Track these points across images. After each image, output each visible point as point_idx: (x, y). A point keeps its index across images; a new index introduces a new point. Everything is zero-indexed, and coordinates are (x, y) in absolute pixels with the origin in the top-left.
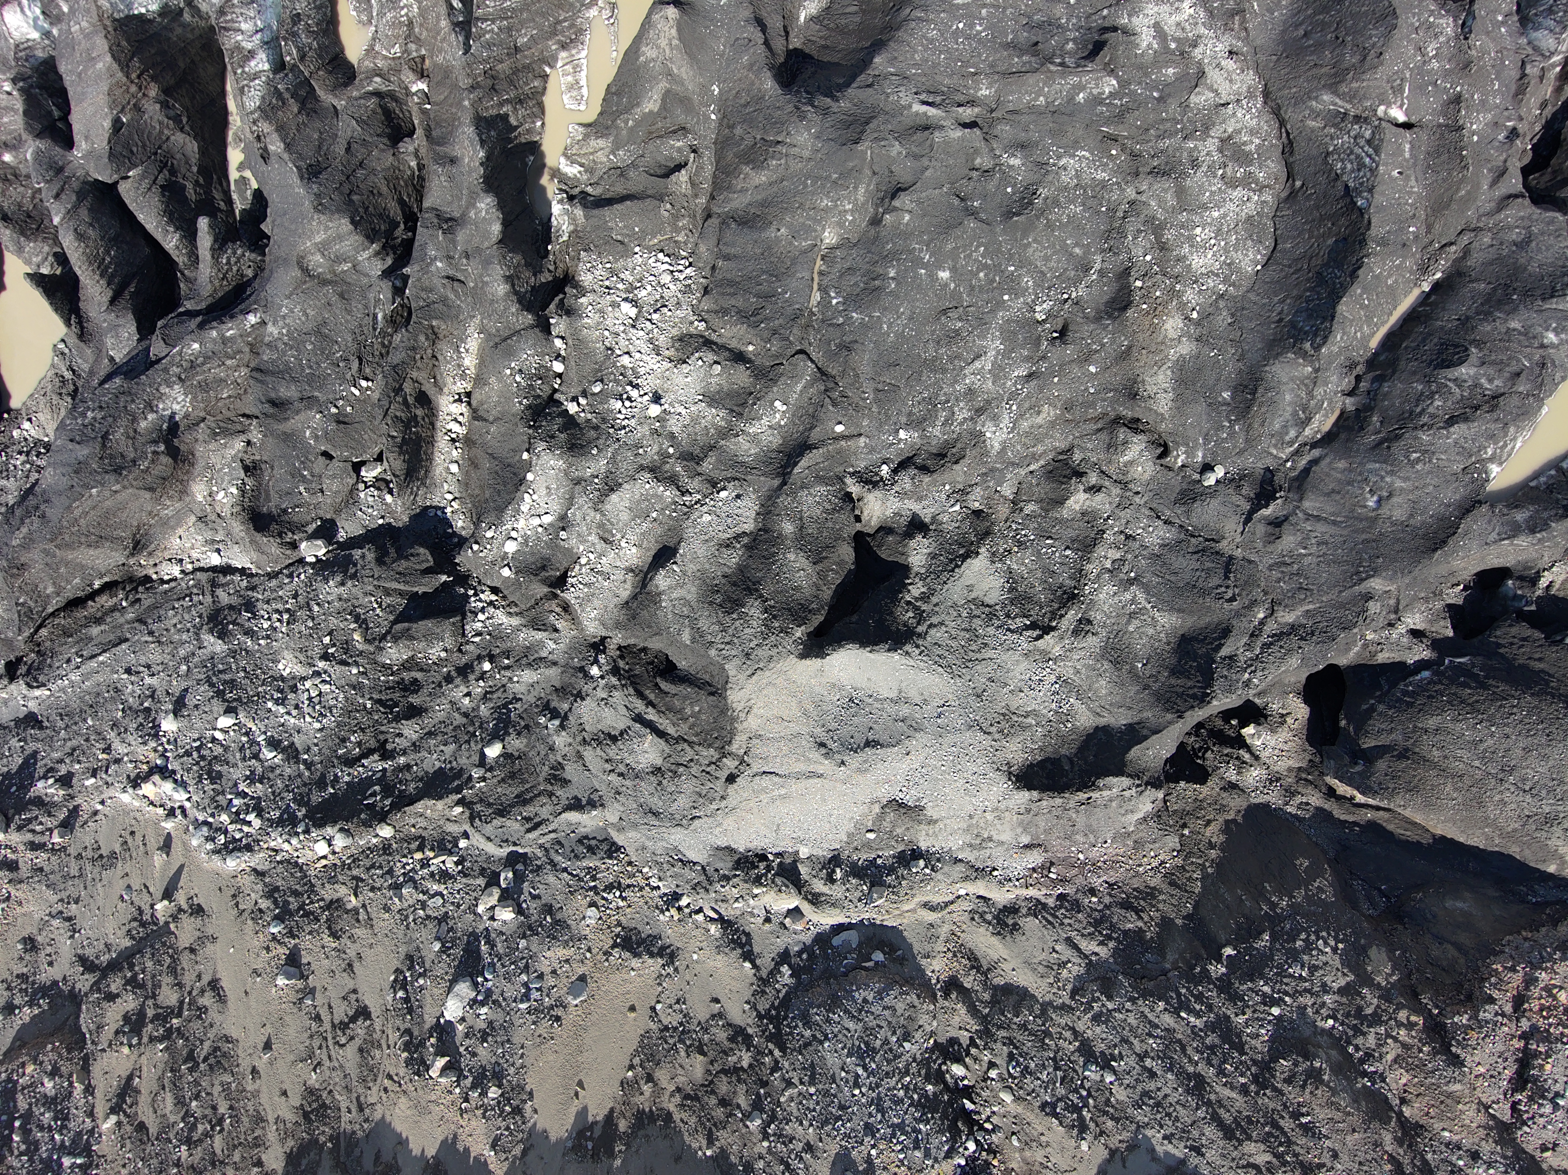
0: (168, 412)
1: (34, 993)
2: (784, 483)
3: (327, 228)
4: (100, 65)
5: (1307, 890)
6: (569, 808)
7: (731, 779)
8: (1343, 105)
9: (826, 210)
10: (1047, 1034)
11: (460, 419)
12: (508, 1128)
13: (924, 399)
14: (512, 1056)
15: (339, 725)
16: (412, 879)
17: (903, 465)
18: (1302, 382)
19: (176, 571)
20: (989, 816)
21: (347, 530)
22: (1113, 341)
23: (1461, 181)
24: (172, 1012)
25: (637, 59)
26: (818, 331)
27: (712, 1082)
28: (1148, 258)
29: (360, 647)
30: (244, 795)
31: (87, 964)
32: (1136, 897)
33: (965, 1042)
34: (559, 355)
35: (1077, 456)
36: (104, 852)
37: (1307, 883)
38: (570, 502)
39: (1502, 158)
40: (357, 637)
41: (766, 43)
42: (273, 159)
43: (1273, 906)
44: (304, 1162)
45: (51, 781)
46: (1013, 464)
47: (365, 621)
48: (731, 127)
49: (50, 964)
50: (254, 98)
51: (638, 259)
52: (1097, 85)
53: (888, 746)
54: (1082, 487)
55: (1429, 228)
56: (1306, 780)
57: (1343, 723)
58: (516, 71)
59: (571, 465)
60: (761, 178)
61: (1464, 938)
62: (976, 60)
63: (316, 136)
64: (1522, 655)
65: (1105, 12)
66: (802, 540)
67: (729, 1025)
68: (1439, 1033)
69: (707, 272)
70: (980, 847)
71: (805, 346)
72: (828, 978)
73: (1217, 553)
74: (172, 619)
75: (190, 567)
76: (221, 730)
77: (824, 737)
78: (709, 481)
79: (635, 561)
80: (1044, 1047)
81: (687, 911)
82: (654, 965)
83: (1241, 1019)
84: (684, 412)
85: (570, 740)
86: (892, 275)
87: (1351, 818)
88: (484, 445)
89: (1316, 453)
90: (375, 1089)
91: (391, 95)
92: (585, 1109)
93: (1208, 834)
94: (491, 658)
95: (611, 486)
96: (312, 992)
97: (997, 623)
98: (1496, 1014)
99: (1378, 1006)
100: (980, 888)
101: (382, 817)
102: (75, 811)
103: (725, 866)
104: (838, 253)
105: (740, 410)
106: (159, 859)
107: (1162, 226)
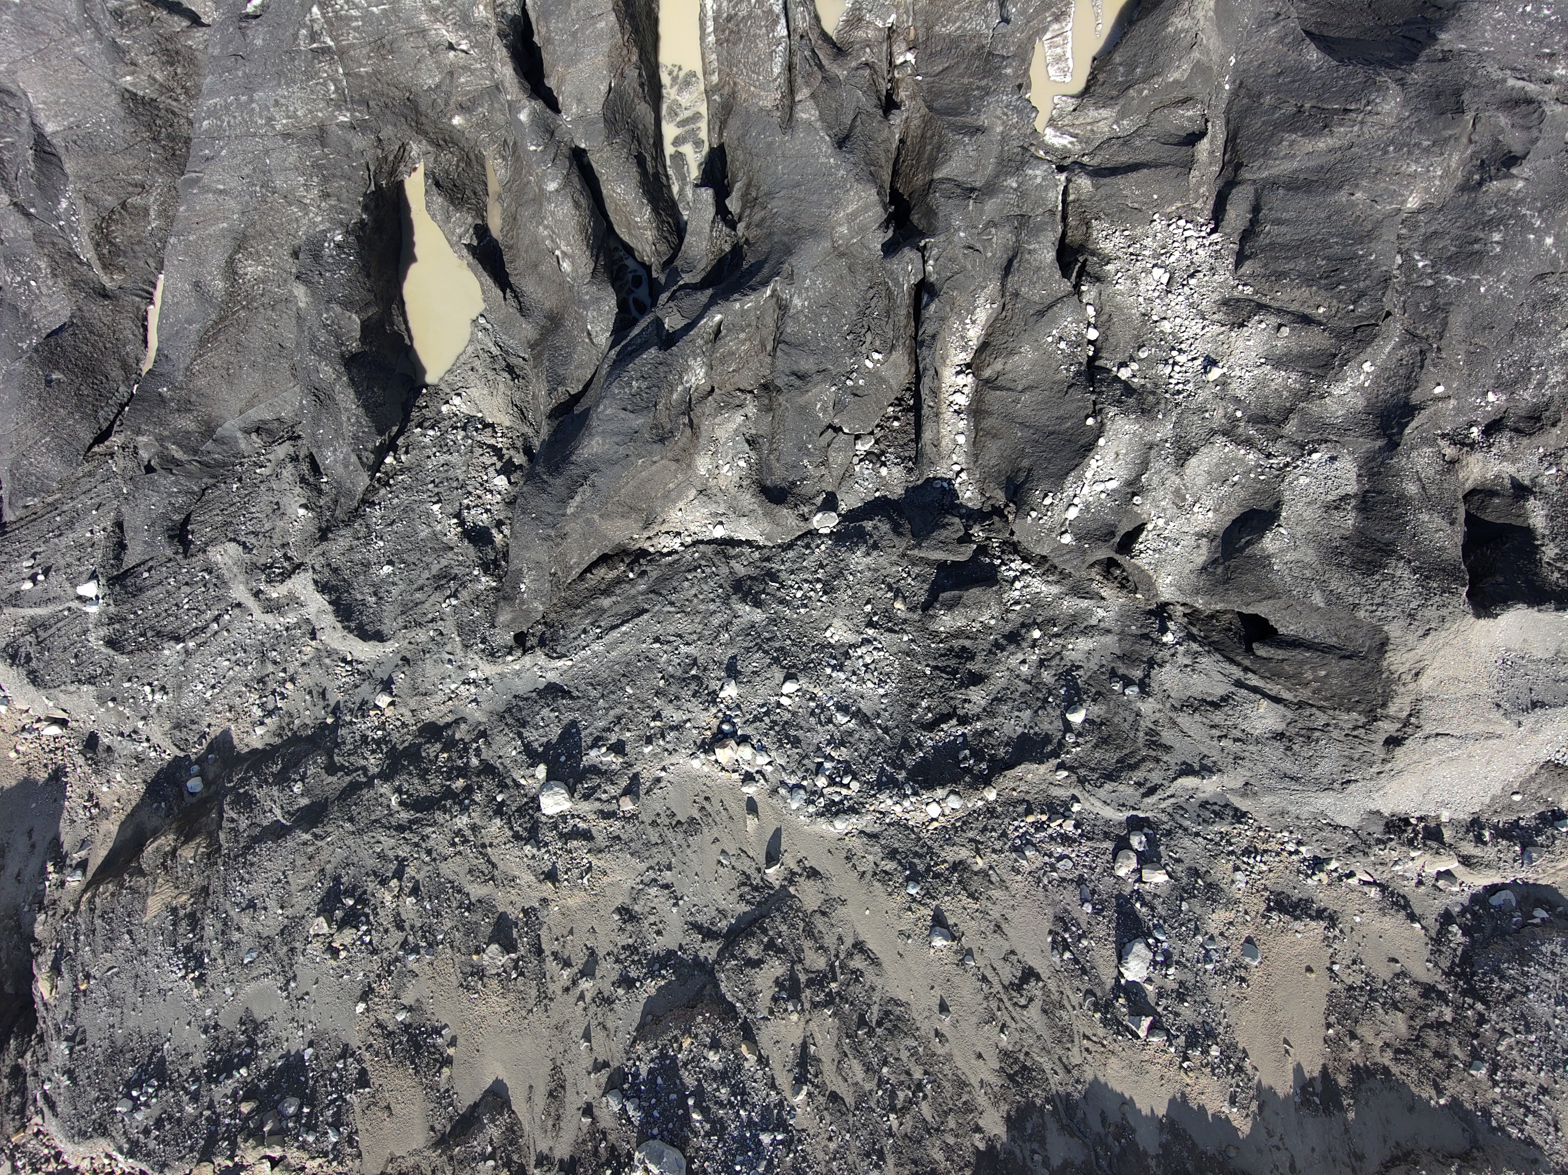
0: (689, 385)
1: (652, 965)
6: (1183, 773)
7: (1394, 742)
9: (1414, 176)
11: (965, 390)
12: (1238, 1086)
13: (1515, 362)
14: (1215, 1015)
15: (903, 691)
16: (1029, 842)
17: (1493, 428)
19: (675, 543)
21: (846, 502)
24: (825, 976)
26: (1401, 293)
27: (1418, 1037)
29: (901, 615)
30: (831, 758)
31: (703, 931)
36: (682, 818)
38: (1143, 467)
40: (896, 605)
44: (1029, 1126)
45: (603, 749)
47: (898, 589)
48: (1257, 96)
49: (659, 933)
51: (1157, 226)
53: (1555, 706)
59: (1143, 429)
60: (1319, 144)
62: (1549, 41)
67: (1417, 983)
69: (1236, 238)
71: (1391, 308)
72: (1504, 935)
76: (786, 696)
77: (1497, 698)
78: (1296, 443)
79: (1210, 526)
81: (1335, 875)
82: (1317, 928)
84: (1246, 375)
85: (1161, 707)
86: (1496, 239)
90: (1075, 1050)
92: (1299, 1065)
94: (1038, 626)
95: (1187, 451)
96: (970, 953)
101: (984, 781)
102: (636, 777)
103: (1378, 830)
104: (1421, 217)
105: (1319, 372)
106: (752, 823)
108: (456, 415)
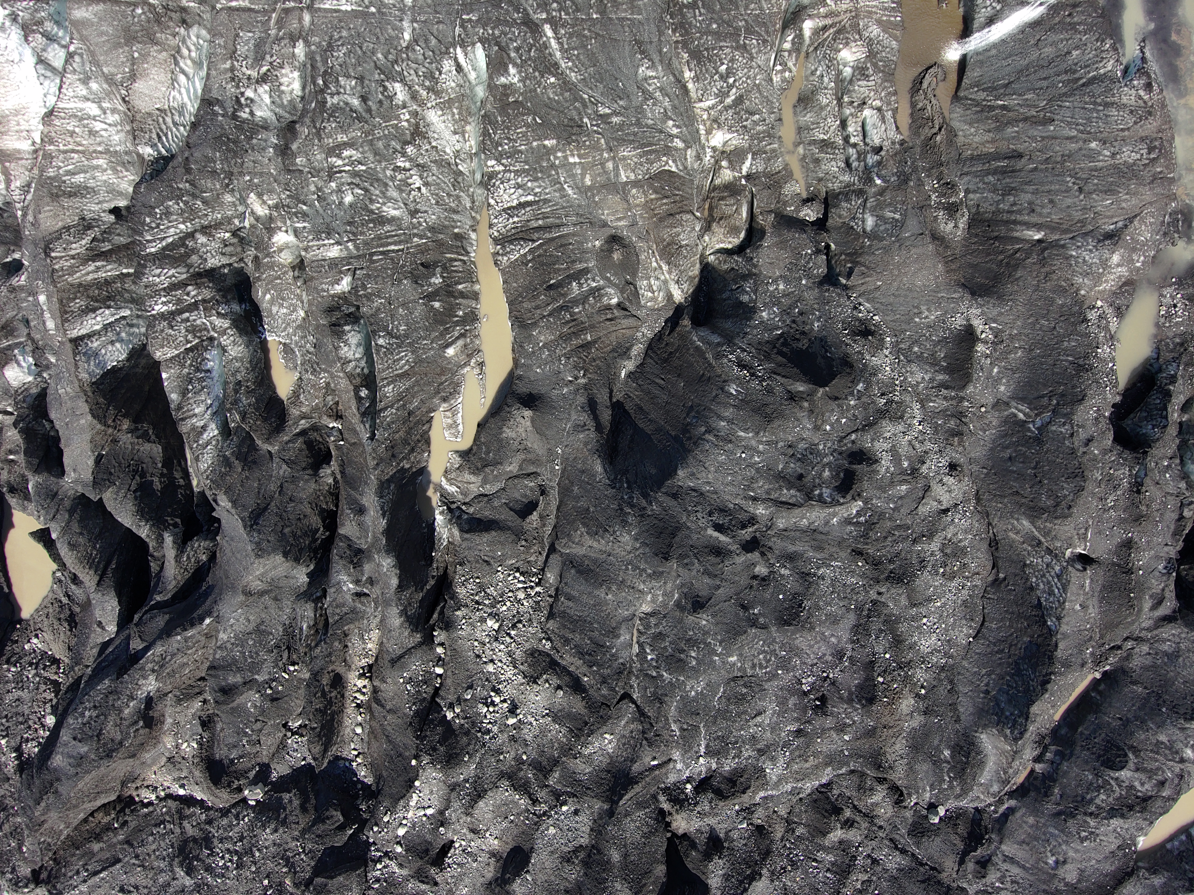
2: (612, 809)
3: (265, 564)
4: (83, 421)
8: (1038, 535)
11: (364, 690)
17: (702, 786)
19: (152, 797)
21: (278, 771)
22: (862, 720)
26: (637, 677)
28: (887, 656)
29: (290, 889)
34: (440, 659)
35: (836, 792)
38: (447, 803)
39: (1161, 588)
40: (288, 882)
41: (598, 428)
46: (786, 793)
47: (293, 865)
48: (571, 484)
50: (207, 462)
51: (500, 576)
52: (847, 510)
54: (839, 823)
58: (408, 433)
59: (448, 775)
60: (594, 543)
62: (755, 485)
63: (256, 484)
65: (853, 437)
66: (626, 869)
71: (628, 690)
73: (939, 882)
74: (151, 844)
75: (163, 794)
78: (554, 794)
79: (497, 849)
84: (534, 723)
89: (1012, 803)
104: (651, 619)
105: (578, 733)
107: (898, 621)
108: (35, 651)
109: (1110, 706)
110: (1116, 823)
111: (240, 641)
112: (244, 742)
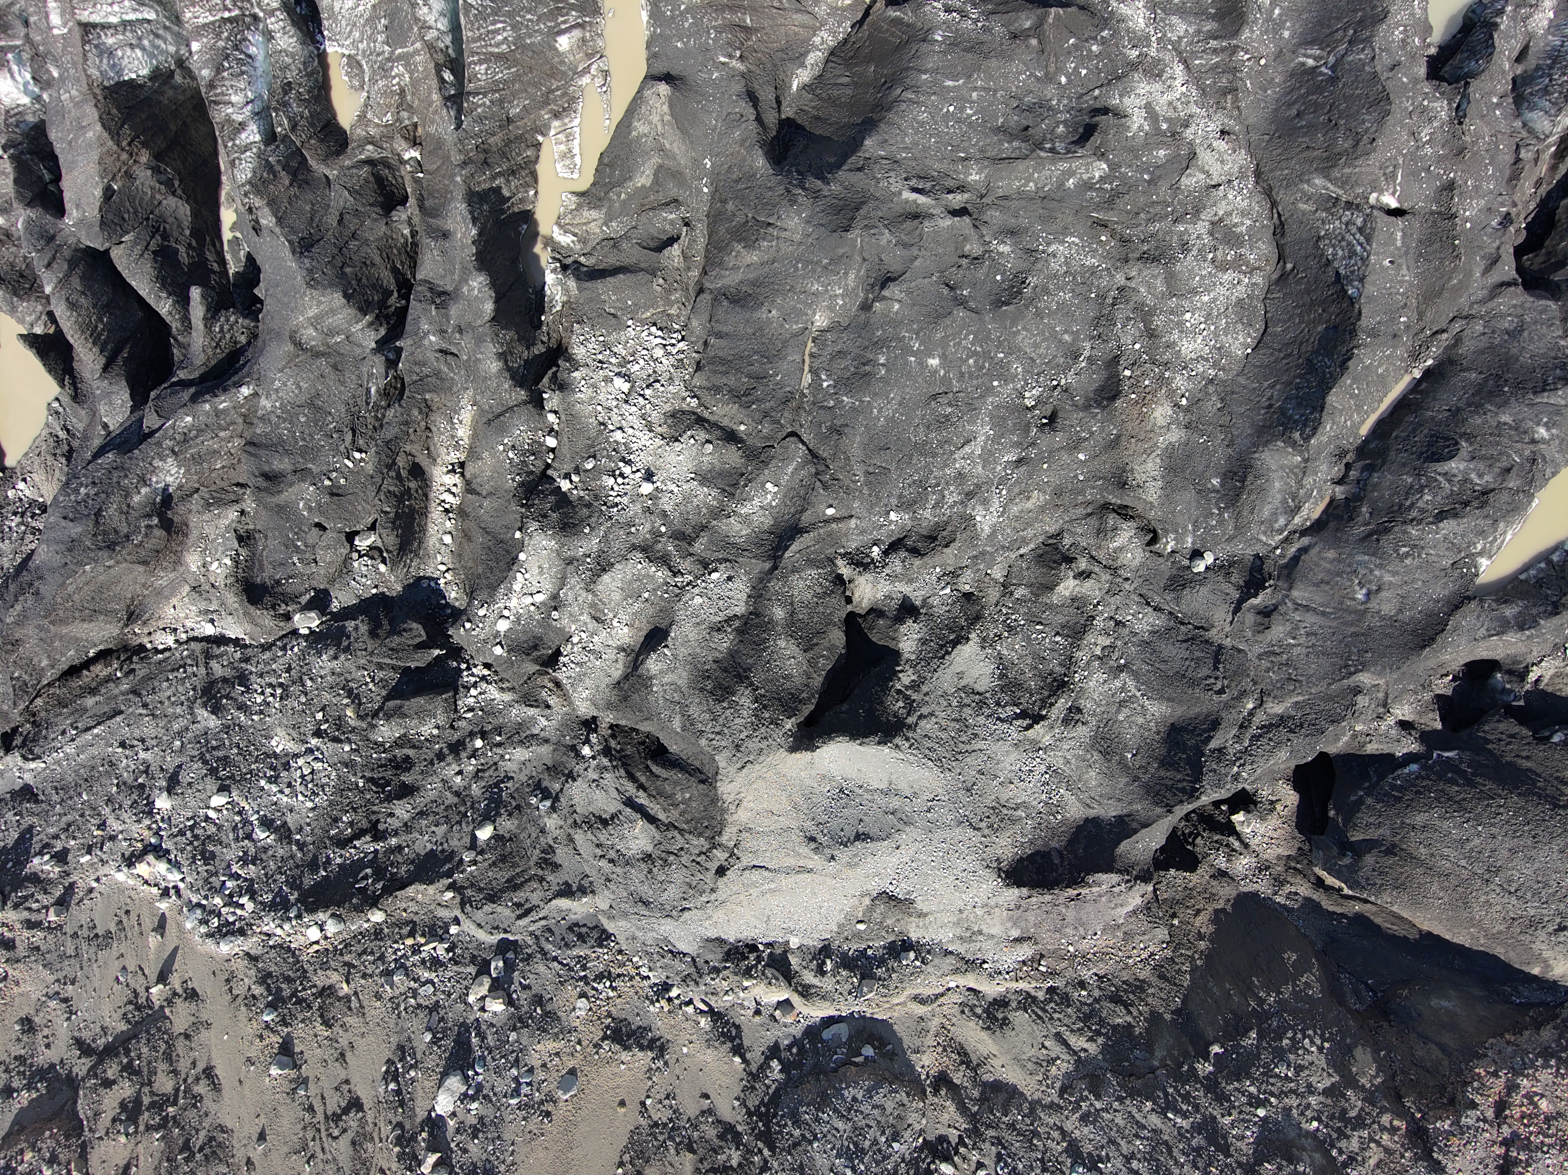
0: (162, 485)
1: (32, 1076)
2: (775, 567)
3: (320, 303)
4: (90, 134)
5: (1294, 985)
6: (560, 894)
7: (721, 871)
8: (1334, 190)
9: (817, 294)
10: (1035, 1134)
11: (454, 489)
13: (914, 482)
14: (502, 1153)
15: (331, 804)
16: (403, 966)
17: (894, 547)
18: (1292, 471)
20: (979, 912)
21: (341, 599)
22: (1102, 429)
23: (1454, 270)
24: (168, 1099)
25: (629, 133)
26: (809, 413)
28: (1137, 346)
29: (352, 723)
30: (236, 876)
31: (83, 1047)
32: (1125, 991)
33: (954, 1140)
34: (552, 430)
35: (1067, 541)
36: (100, 931)
37: (1295, 978)
38: (562, 581)
39: (1495, 245)
40: (349, 713)
41: (759, 119)
42: (265, 233)
43: (1261, 1002)
45: (47, 857)
46: (1003, 547)
47: (358, 696)
48: (724, 202)
49: (48, 1046)
50: (245, 171)
51: (631, 332)
52: (1087, 170)
53: (878, 839)
54: (1071, 574)
55: (1421, 316)
56: (1295, 869)
57: (1332, 813)
58: (508, 143)
59: (563, 545)
60: (753, 257)
61: (1447, 1038)
62: (966, 144)
63: (308, 208)
64: (1510, 752)
65: (1097, 92)
66: (793, 627)
67: (719, 1122)
68: (1421, 1138)
69: (699, 347)
70: (970, 940)
71: (796, 428)
72: (818, 1074)
73: (1207, 641)
74: (166, 691)
75: (184, 636)
76: (215, 809)
77: (814, 831)
78: (701, 562)
79: (627, 640)
80: (1032, 1148)
81: (677, 1002)
82: (643, 1058)
83: (1227, 1120)
84: (676, 490)
85: (561, 823)
86: (882, 361)
87: (1339, 910)
88: (477, 519)
89: (1306, 541)
91: (384, 162)
93: (1197, 924)
94: (483, 735)
95: (603, 566)
96: (304, 1082)
97: (987, 711)
98: (1478, 1120)
99: (1362, 1109)
100: (970, 980)
101: (374, 902)
102: (70, 888)
103: (715, 958)
104: (829, 335)
105: (732, 490)
106: (154, 940)
107: (1151, 313)
108: (21, 500)
109: (1435, 399)
110: (1448, 526)
111: (289, 413)
112: (295, 560)
